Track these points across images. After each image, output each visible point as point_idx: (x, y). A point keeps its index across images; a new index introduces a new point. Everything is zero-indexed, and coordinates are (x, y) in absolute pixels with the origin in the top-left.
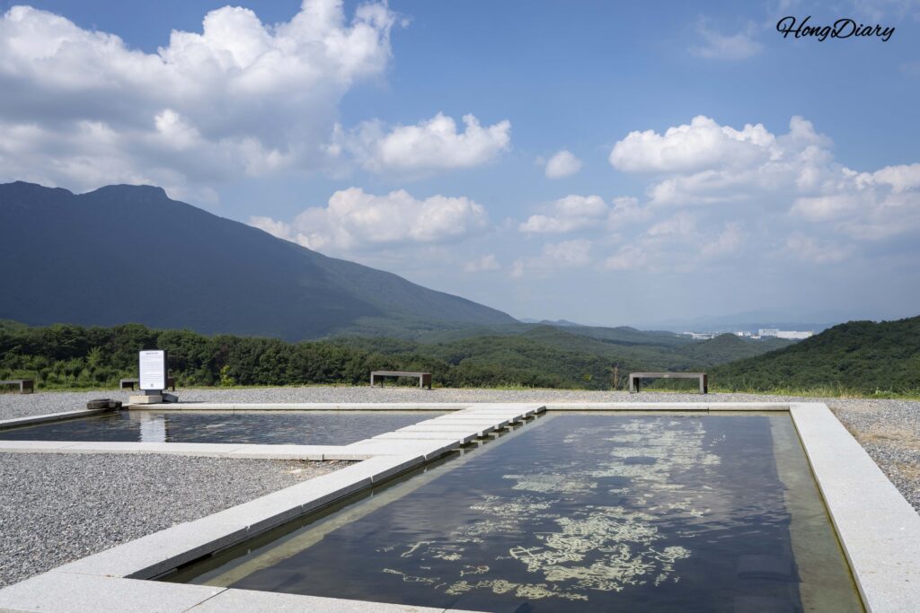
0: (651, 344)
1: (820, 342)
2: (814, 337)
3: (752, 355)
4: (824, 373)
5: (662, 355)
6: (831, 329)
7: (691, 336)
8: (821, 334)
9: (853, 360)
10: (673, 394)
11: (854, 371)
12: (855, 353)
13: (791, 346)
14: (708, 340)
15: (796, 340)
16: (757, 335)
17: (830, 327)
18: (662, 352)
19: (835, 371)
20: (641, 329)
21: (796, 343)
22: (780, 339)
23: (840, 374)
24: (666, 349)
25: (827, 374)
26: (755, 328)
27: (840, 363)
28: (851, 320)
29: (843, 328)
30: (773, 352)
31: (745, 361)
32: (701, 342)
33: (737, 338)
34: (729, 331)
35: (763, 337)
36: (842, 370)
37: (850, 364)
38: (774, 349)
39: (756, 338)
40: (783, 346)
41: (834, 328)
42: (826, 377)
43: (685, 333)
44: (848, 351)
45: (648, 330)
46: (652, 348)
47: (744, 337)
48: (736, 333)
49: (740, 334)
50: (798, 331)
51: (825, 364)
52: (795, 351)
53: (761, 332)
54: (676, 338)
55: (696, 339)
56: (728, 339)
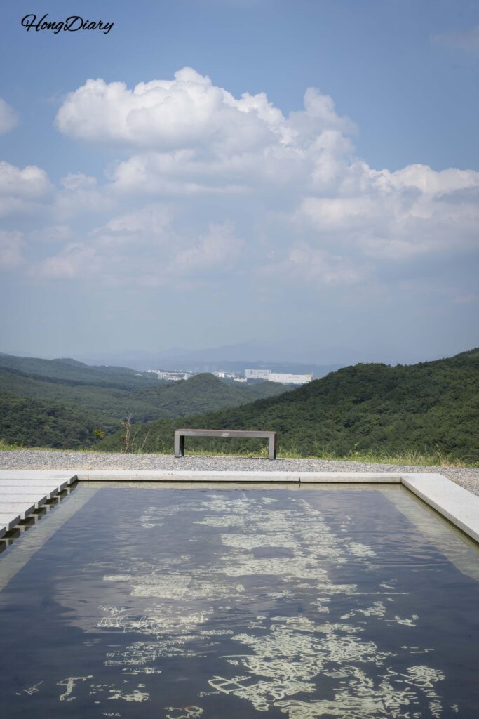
0: (103, 385)
1: (322, 389)
2: (315, 382)
3: (238, 405)
4: (325, 429)
5: (116, 400)
6: (336, 373)
7: (157, 375)
8: (325, 379)
9: (362, 414)
10: (232, 459)
11: (361, 428)
12: (365, 405)
13: (287, 394)
14: (179, 382)
15: (292, 385)
16: (242, 377)
17: (335, 370)
18: (117, 396)
19: (339, 427)
20: (89, 363)
21: (293, 389)
22: (272, 383)
23: (345, 432)
24: (122, 392)
25: (330, 431)
26: (241, 367)
27: (345, 416)
28: (361, 362)
29: (351, 371)
30: (264, 401)
31: (228, 411)
32: (169, 385)
33: (218, 380)
34: (206, 370)
35: (250, 380)
36: (346, 426)
37: (358, 419)
38: (265, 397)
39: (242, 380)
40: (278, 393)
41: (341, 371)
42: (328, 435)
43: (149, 371)
44: (355, 402)
45: (99, 365)
46: (104, 389)
47: (226, 379)
48: (215, 374)
49: (221, 375)
50: (294, 373)
51: (327, 418)
52: (291, 401)
53: (249, 374)
54: (136, 377)
55: (163, 380)
56: (205, 381)
